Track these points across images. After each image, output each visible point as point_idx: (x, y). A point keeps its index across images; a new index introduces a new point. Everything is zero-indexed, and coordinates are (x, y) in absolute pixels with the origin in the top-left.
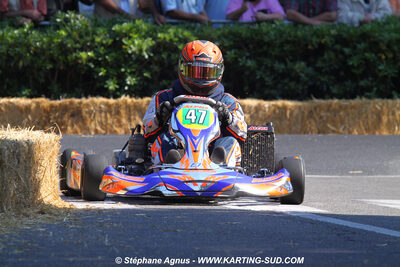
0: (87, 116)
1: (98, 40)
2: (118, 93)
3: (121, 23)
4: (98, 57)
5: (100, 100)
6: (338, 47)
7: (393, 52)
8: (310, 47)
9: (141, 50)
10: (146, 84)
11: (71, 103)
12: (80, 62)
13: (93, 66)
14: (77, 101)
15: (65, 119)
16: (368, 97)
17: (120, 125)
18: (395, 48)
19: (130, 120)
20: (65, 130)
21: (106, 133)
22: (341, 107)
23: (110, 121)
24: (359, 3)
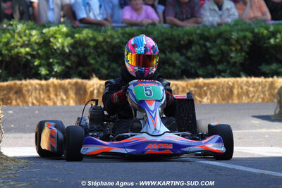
0: (26, 93)
1: (33, 39)
2: (48, 77)
3: (49, 27)
4: (33, 51)
5: (35, 82)
6: (201, 42)
7: (241, 45)
8: (182, 42)
9: (63, 47)
10: (67, 70)
11: (15, 84)
12: (20, 55)
13: (29, 58)
14: (18, 82)
15: (11, 95)
16: (224, 77)
17: (50, 99)
18: (242, 42)
19: (56, 95)
20: (11, 103)
21: (40, 105)
22: (205, 84)
23: (42, 96)
24: (214, 10)
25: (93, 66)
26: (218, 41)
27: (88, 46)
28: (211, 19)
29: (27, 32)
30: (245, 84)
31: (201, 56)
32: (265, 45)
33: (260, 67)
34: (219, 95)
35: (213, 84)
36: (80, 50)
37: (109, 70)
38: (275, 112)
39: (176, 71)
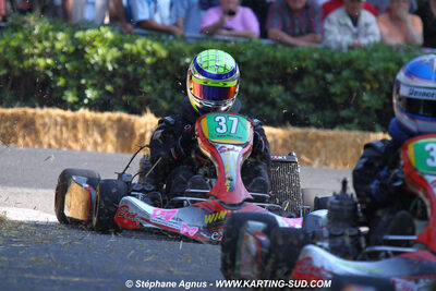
0: (41, 128)
1: (58, 46)
2: (76, 107)
3: (85, 29)
4: (57, 64)
5: (56, 112)
6: (319, 72)
7: (380, 83)
8: (289, 70)
9: (104, 61)
10: (108, 98)
11: (25, 113)
12: (37, 69)
13: (50, 74)
14: (30, 111)
15: (17, 128)
16: (349, 129)
17: (76, 140)
18: (382, 78)
20: (16, 142)
21: (60, 148)
22: (318, 137)
23: (65, 135)
24: (346, 25)
25: (149, 97)
26: (345, 73)
27: (143, 63)
28: (339, 38)
29: (51, 34)
31: (317, 94)
34: (339, 156)
35: (333, 138)
36: (130, 69)
37: (172, 105)
39: (275, 113)
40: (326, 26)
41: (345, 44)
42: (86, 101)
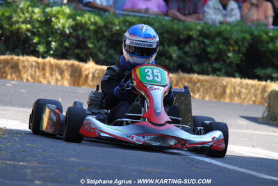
0: (22, 69)
1: (35, 17)
2: (45, 55)
3: (52, 7)
4: (34, 29)
5: (32, 59)
6: (201, 38)
7: (239, 46)
8: (182, 37)
9: (64, 27)
10: (65, 51)
11: (12, 59)
12: (21, 31)
13: (29, 34)
14: (16, 58)
15: (7, 69)
16: (218, 76)
17: (45, 77)
18: (240, 43)
19: (51, 75)
20: (6, 77)
21: (34, 82)
22: (199, 80)
23: (38, 74)
24: (219, 9)
25: (92, 51)
26: (217, 40)
27: (88, 30)
28: (214, 17)
29: (30, 9)
30: (238, 85)
31: (198, 52)
32: (263, 49)
33: (255, 70)
34: (212, 93)
35: (207, 81)
36: (80, 32)
37: (106, 56)
38: (263, 115)
39: (172, 64)
40: (206, 9)
41: (217, 21)
42: (52, 52)
